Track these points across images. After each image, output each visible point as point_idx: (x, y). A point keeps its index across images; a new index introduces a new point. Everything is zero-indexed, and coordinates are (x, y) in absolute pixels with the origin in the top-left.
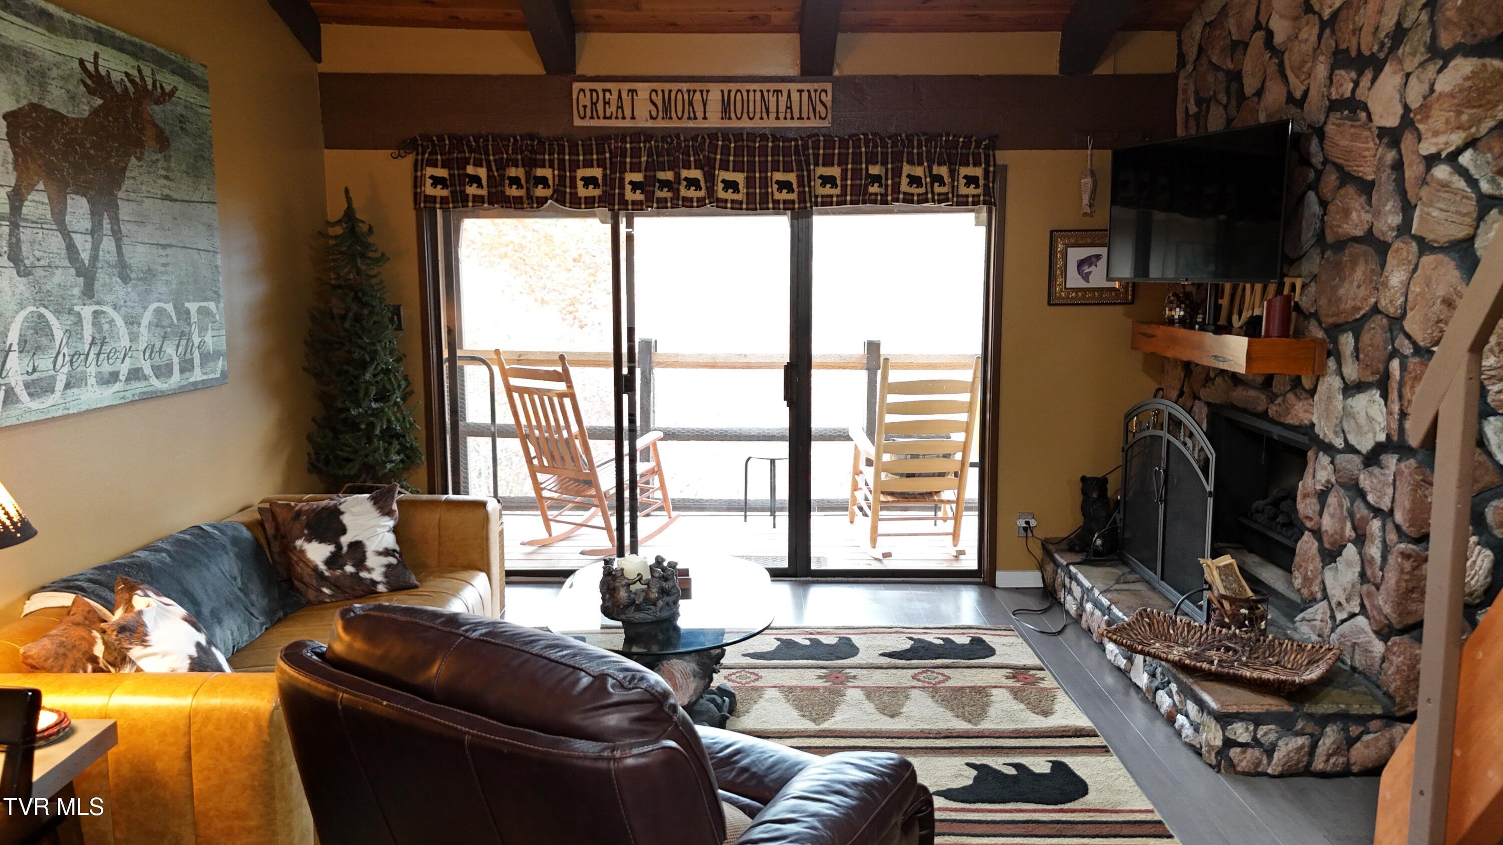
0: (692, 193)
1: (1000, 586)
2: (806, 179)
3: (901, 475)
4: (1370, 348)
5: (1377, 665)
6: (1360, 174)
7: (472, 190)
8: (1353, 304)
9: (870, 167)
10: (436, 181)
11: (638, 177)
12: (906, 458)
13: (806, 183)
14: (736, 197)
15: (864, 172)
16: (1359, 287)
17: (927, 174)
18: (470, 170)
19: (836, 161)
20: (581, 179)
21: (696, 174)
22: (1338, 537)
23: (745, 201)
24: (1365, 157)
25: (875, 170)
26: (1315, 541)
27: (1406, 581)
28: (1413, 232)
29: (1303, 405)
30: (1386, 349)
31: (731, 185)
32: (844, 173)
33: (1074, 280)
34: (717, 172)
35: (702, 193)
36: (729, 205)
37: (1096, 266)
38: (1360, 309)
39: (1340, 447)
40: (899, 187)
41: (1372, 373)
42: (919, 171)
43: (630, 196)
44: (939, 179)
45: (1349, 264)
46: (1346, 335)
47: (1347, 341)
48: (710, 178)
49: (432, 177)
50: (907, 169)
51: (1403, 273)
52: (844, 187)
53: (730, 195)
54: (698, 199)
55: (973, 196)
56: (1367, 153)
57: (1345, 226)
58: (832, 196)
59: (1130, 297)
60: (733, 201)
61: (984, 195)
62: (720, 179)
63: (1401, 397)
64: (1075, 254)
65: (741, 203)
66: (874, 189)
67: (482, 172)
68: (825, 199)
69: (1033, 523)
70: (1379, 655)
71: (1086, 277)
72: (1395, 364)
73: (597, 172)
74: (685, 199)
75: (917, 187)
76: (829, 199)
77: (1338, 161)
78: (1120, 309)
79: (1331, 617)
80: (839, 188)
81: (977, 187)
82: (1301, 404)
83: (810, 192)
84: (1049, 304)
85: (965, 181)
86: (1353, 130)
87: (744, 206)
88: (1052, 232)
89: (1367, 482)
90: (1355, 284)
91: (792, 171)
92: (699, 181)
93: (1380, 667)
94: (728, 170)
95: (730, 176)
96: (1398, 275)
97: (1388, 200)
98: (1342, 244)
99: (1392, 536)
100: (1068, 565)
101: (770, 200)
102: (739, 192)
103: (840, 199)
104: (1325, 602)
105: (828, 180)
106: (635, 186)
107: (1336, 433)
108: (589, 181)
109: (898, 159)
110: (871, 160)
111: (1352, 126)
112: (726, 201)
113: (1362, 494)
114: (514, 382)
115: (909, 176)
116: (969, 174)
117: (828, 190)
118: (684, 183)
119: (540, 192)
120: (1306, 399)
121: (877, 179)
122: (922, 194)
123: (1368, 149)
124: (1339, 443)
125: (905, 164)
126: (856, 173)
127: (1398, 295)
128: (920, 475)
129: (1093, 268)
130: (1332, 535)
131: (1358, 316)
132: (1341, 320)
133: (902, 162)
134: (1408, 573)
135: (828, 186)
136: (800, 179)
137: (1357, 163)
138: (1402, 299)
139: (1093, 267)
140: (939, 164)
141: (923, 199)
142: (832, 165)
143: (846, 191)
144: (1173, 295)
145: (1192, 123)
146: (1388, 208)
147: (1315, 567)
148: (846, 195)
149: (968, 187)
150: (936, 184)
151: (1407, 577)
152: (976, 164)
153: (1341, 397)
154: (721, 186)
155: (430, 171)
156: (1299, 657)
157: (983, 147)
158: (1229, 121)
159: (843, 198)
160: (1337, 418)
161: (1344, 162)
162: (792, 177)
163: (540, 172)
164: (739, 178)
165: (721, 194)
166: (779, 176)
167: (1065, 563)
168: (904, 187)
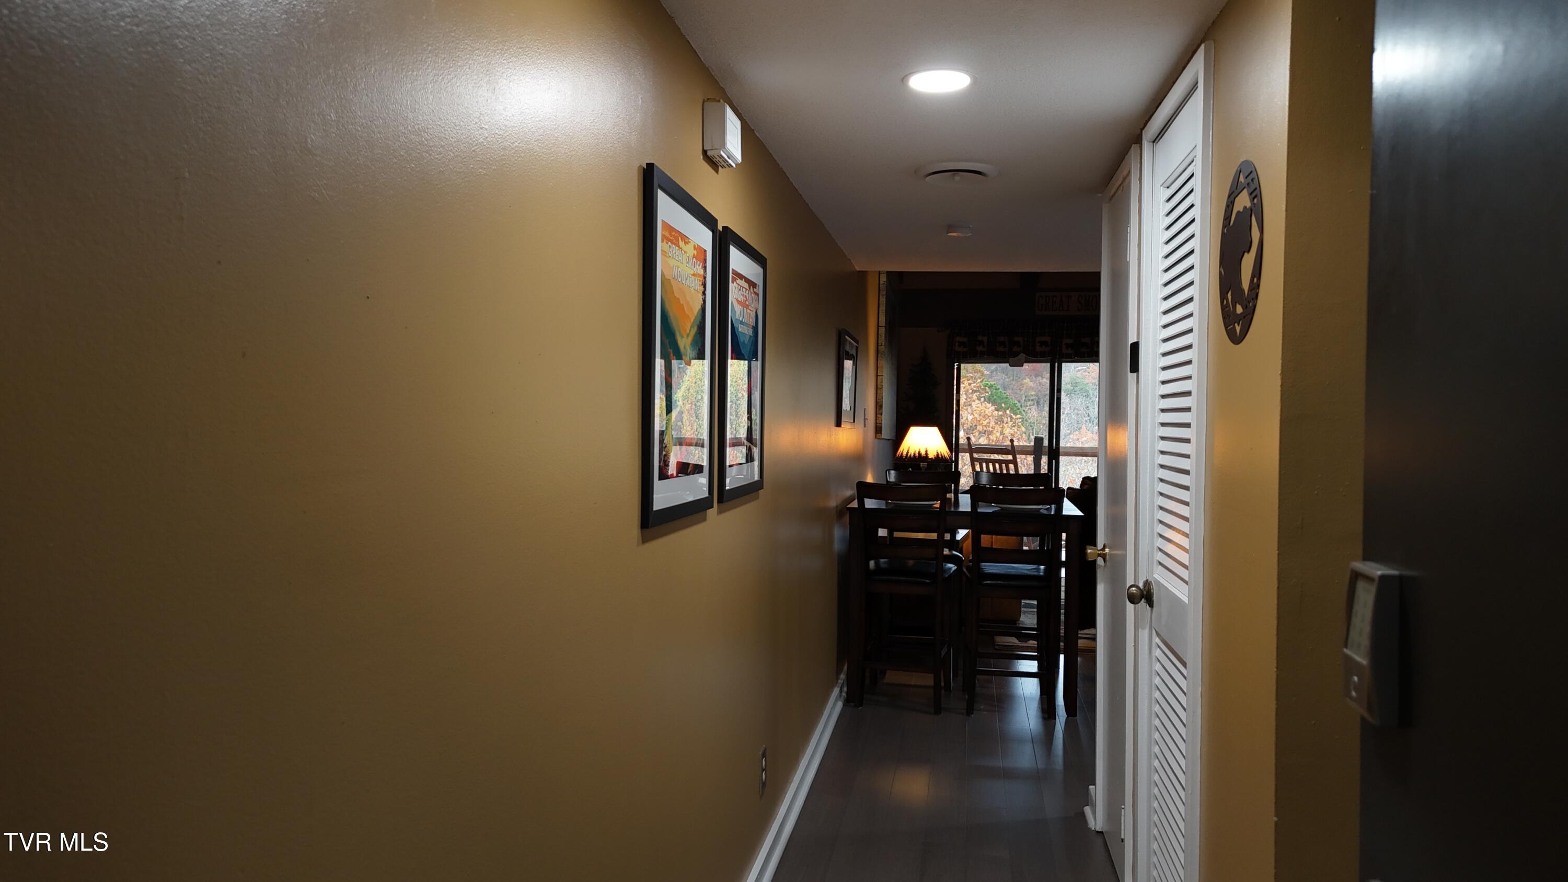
7: (980, 349)
10: (961, 344)
11: (1069, 341)
18: (980, 338)
20: (1039, 342)
43: (1065, 351)
49: (959, 342)
67: (985, 339)
73: (1048, 339)
106: (1068, 346)
108: (1043, 343)
114: (975, 455)
119: (1016, 349)
155: (958, 339)
163: (1016, 339)
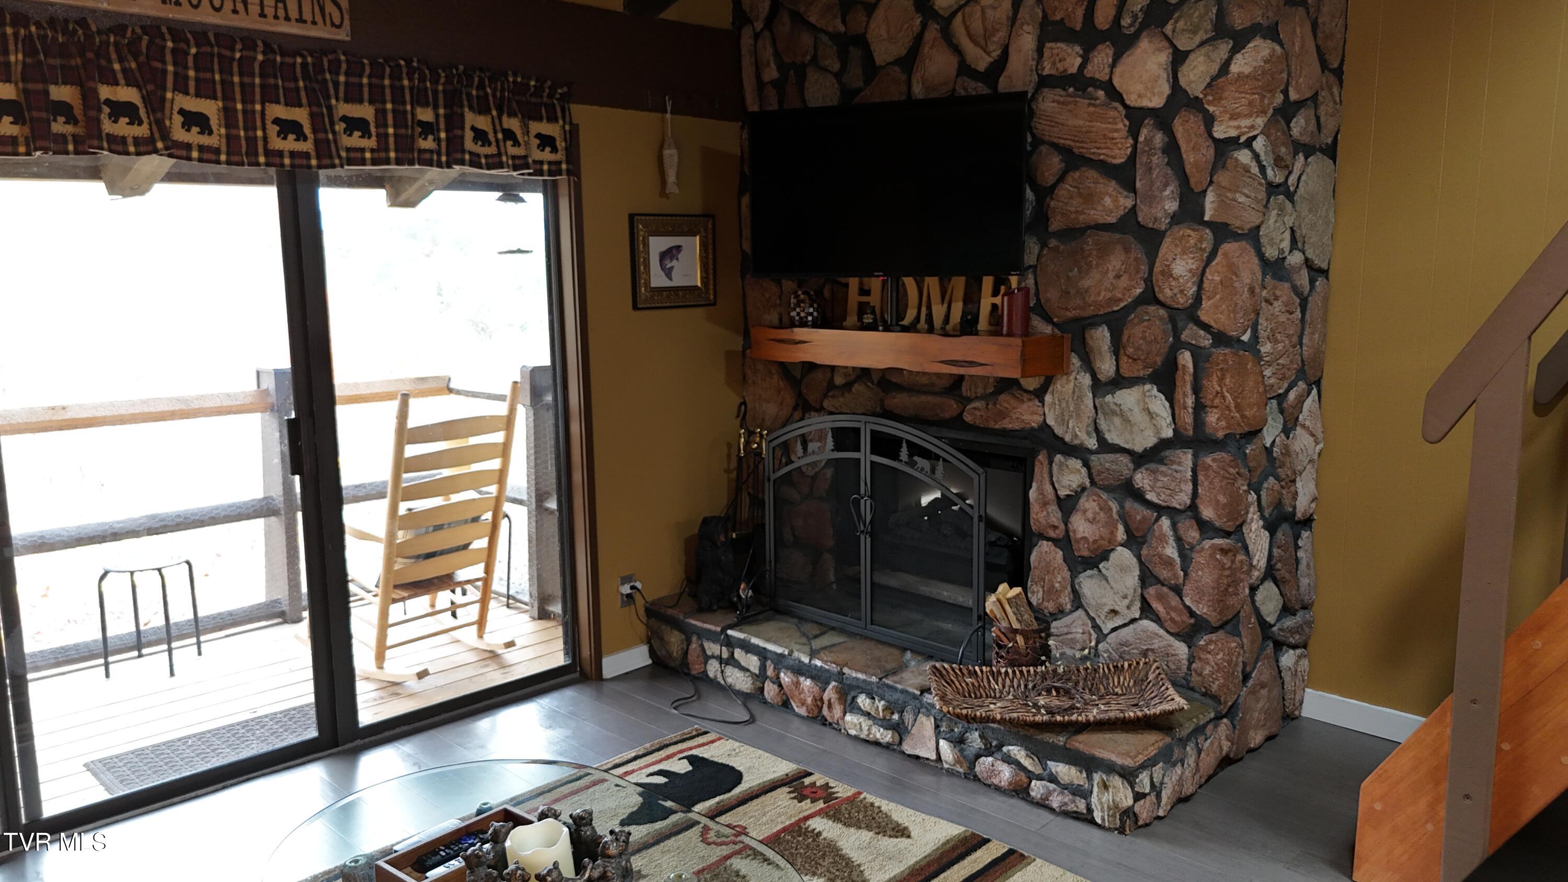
0: (122, 128)
1: (609, 677)
2: (326, 119)
3: (418, 557)
4: (1141, 342)
5: (1184, 668)
6: (1102, 157)
8: (1109, 295)
9: (419, 110)
12: (426, 533)
13: (328, 127)
14: (205, 140)
15: (409, 116)
16: (1118, 277)
17: (498, 128)
19: (366, 96)
21: (127, 94)
22: (1105, 543)
23: (224, 148)
24: (1113, 139)
25: (425, 115)
26: (1058, 550)
27: (1227, 576)
28: (1207, 218)
29: (1029, 407)
30: (1166, 342)
31: (193, 120)
32: (381, 114)
33: (658, 279)
34: (169, 95)
35: (142, 131)
36: (195, 154)
37: (677, 259)
38: (1121, 300)
39: (1094, 448)
40: (463, 144)
41: (1145, 367)
42: (483, 123)
44: (509, 135)
45: (1094, 253)
46: (1100, 329)
47: (1101, 337)
48: (156, 104)
50: (471, 119)
51: (1190, 261)
52: (383, 138)
53: (193, 137)
54: (137, 141)
55: (550, 163)
56: (1116, 135)
57: (1092, 212)
58: (363, 150)
59: (712, 297)
60: (201, 148)
61: (568, 162)
62: (176, 109)
63: (1197, 390)
64: (658, 244)
65: (217, 151)
66: (428, 144)
68: (352, 155)
69: (639, 585)
70: (1185, 657)
71: (668, 273)
72: (1186, 358)
74: (112, 139)
75: (483, 146)
76: (359, 155)
77: (1056, 140)
78: (700, 311)
79: (1093, 627)
80: (374, 138)
81: (554, 150)
82: (1025, 406)
83: (335, 141)
84: (635, 307)
85: (538, 141)
86: (1091, 109)
87: (223, 157)
88: (632, 217)
89: (1145, 481)
90: (1111, 275)
91: (300, 105)
92: (137, 108)
93: (1189, 669)
94: (186, 93)
95: (193, 104)
96: (1183, 263)
97: (1166, 185)
98: (1074, 233)
99: (1192, 534)
100: (724, 630)
101: (261, 150)
102: (211, 133)
103: (376, 155)
104: (1080, 612)
105: (355, 125)
107: (1088, 434)
109: (453, 101)
110: (421, 100)
111: (1090, 105)
112: (188, 147)
113: (1138, 496)
115: (473, 128)
116: (544, 132)
117: (355, 140)
118: (106, 110)
120: (1030, 400)
121: (428, 129)
122: (492, 156)
123: (1116, 131)
124: (1092, 443)
125: (466, 110)
126: (400, 116)
127: (1190, 284)
128: (442, 553)
129: (674, 263)
130: (1095, 542)
131: (1116, 309)
132: (1090, 311)
133: (462, 106)
134: (1228, 568)
135: (357, 134)
136: (314, 118)
137: (1098, 145)
138: (1195, 289)
139: (675, 261)
140: (509, 115)
141: (495, 163)
142: (361, 101)
143: (387, 143)
144: (803, 293)
145: (771, 93)
146: (1167, 193)
147: (1063, 578)
148: (387, 150)
149: (543, 150)
150: (509, 143)
151: (1227, 573)
152: (552, 119)
153: (1091, 395)
154: (178, 119)
156: (1122, 679)
157: (558, 96)
158: (847, 93)
159: (383, 155)
160: (1089, 417)
161: (1072, 143)
162: (301, 115)
164: (210, 108)
165: (179, 134)
166: (278, 111)
167: (719, 629)
168: (469, 144)
